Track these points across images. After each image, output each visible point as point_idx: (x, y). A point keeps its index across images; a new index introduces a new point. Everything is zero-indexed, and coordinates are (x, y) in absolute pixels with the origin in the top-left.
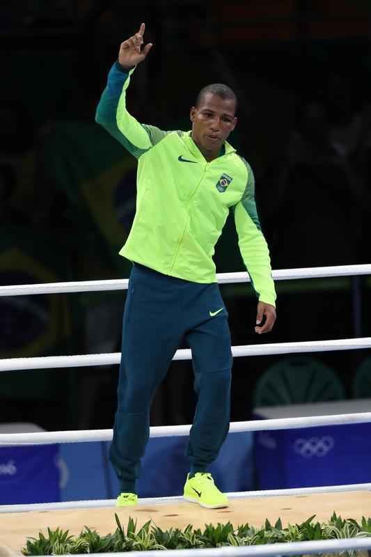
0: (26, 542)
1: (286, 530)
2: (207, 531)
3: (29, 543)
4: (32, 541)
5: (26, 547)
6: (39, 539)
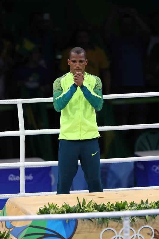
1: (150, 204)
3: (40, 209)
4: (41, 209)
5: (39, 211)
6: (44, 208)
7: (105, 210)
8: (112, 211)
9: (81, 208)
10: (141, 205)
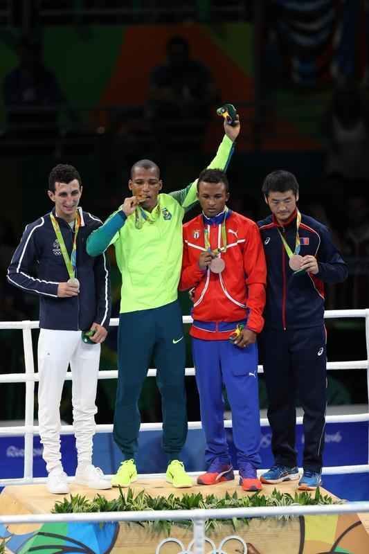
0: (54, 505)
2: (184, 499)
3: (56, 505)
4: (59, 504)
5: (54, 508)
6: (63, 502)
7: (165, 508)
8: (176, 509)
9: (125, 505)
10: (226, 501)
